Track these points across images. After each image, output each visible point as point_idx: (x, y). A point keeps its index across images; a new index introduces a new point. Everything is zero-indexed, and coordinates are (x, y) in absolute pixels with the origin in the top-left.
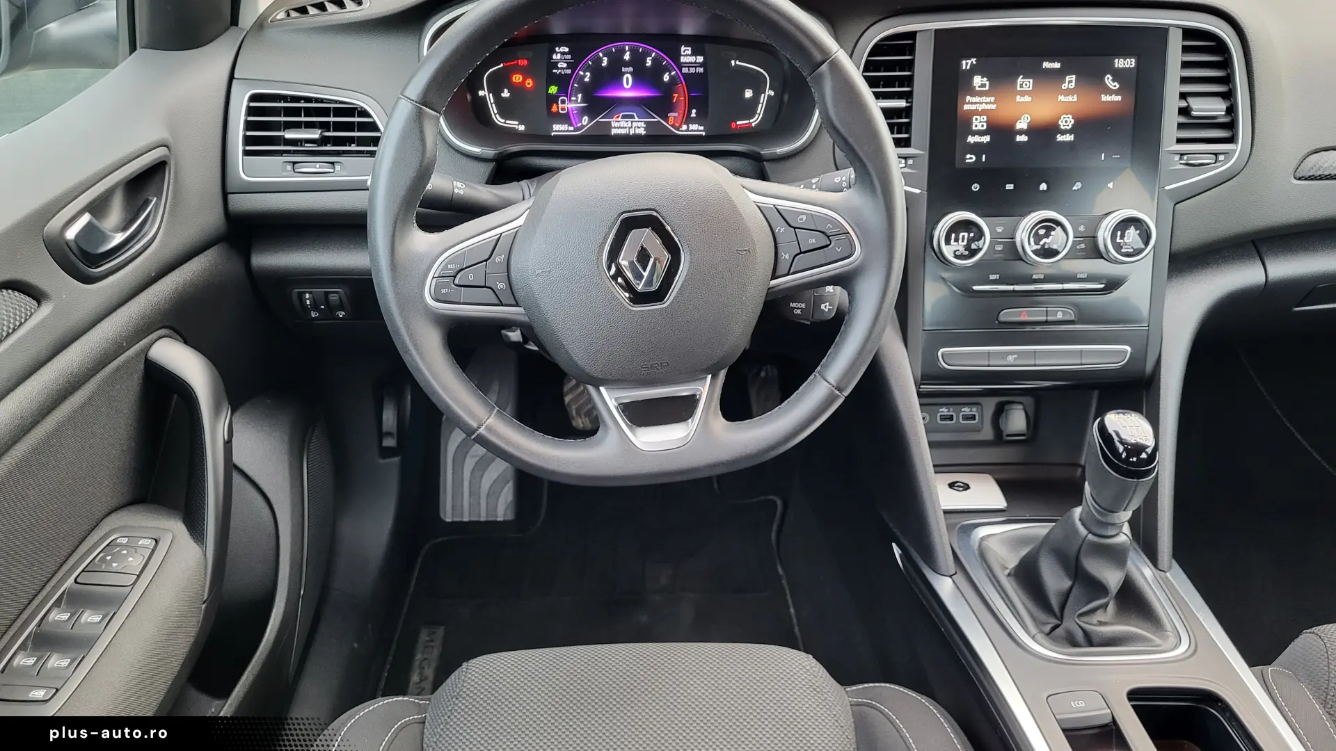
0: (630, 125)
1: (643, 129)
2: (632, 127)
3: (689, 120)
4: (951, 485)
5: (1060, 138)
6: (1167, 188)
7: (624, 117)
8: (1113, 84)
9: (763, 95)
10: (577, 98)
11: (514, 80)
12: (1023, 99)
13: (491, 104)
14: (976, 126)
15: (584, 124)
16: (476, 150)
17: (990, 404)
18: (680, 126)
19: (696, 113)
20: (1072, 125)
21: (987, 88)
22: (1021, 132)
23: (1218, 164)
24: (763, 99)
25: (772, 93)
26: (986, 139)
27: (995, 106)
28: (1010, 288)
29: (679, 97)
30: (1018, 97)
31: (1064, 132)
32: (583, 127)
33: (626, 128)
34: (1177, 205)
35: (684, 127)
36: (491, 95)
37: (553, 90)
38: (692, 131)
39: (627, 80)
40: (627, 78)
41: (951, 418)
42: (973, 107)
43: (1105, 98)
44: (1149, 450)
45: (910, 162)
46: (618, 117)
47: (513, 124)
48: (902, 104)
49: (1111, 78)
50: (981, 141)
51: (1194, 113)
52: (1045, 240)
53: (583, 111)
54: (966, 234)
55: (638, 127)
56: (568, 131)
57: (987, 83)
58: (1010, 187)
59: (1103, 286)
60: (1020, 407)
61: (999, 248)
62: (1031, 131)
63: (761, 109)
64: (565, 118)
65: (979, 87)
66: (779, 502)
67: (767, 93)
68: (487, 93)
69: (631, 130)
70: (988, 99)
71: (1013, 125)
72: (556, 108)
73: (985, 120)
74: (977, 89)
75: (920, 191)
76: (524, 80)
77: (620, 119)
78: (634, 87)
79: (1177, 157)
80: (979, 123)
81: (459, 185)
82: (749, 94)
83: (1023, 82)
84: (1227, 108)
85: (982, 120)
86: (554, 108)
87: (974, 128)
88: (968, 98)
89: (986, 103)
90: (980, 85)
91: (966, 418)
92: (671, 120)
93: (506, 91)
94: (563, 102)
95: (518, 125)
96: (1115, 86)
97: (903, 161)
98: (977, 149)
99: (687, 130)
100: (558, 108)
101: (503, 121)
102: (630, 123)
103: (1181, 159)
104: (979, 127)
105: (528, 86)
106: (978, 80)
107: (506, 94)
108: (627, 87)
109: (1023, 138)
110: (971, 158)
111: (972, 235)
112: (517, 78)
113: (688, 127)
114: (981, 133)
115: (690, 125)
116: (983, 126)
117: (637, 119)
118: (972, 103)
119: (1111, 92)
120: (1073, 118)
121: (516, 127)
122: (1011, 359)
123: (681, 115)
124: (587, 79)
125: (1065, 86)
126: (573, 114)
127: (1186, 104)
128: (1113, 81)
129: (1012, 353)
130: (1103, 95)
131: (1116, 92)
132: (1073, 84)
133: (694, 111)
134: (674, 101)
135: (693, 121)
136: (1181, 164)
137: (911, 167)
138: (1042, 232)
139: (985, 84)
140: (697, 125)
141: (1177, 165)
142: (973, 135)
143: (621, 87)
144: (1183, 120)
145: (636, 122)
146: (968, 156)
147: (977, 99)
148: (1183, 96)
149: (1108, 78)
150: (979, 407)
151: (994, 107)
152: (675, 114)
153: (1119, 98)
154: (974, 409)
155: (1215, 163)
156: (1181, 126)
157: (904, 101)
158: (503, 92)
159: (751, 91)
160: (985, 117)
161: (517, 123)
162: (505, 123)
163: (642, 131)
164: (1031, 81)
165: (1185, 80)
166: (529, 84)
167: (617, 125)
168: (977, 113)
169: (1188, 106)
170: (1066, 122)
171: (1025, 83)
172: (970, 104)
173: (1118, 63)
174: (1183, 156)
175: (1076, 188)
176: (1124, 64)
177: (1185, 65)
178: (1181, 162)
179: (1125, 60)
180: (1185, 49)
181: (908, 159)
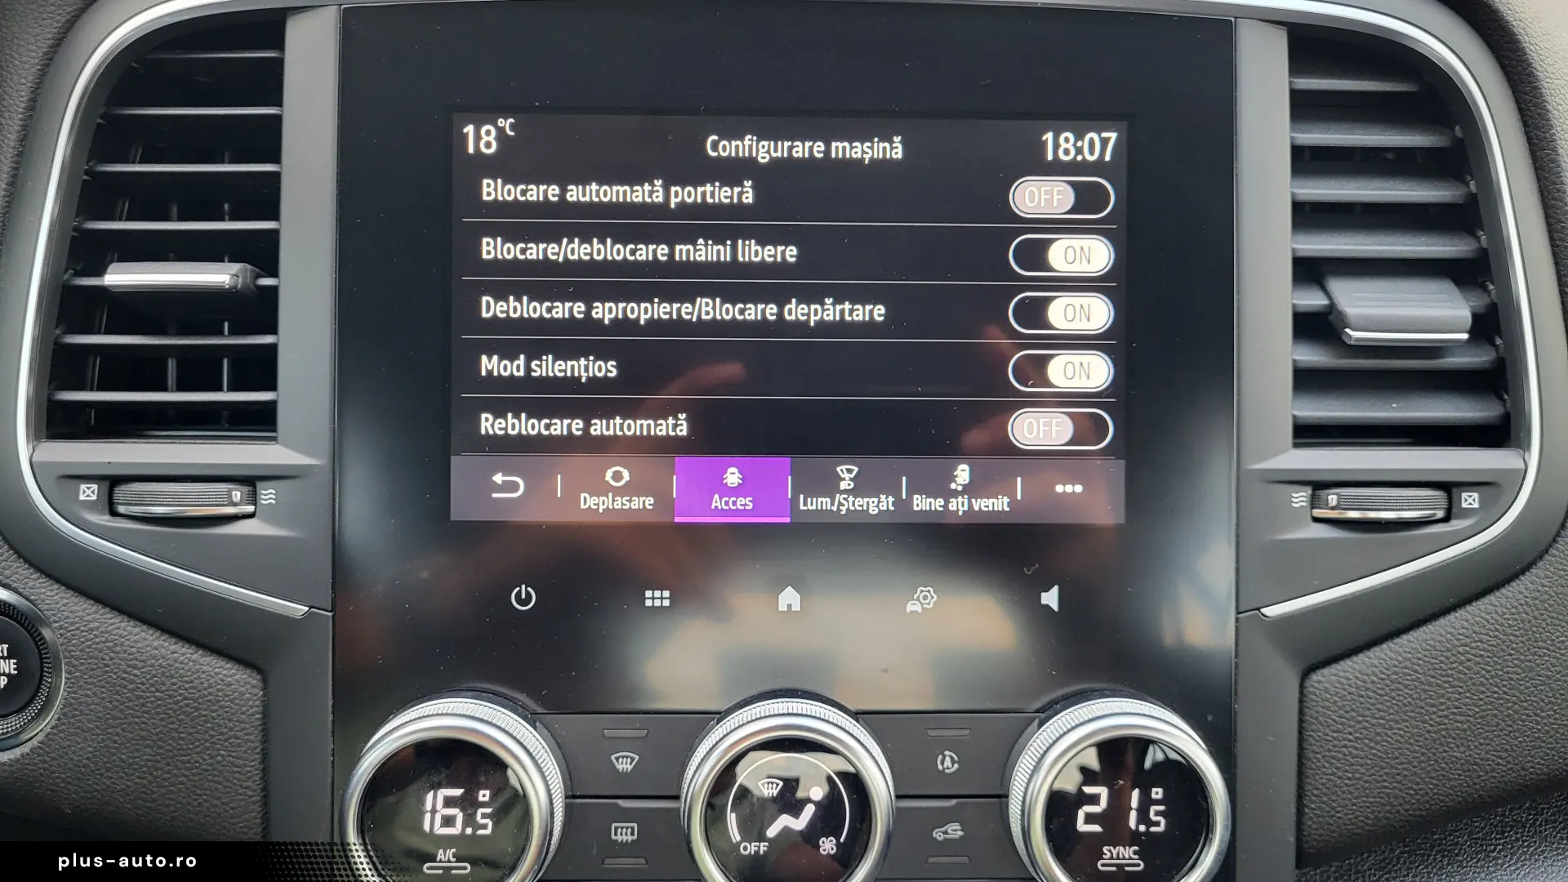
6: (1271, 611)
23: (1456, 525)
34: (1315, 677)
48: (218, 276)
51: (1356, 334)
75: (307, 608)
79: (1300, 498)
84: (1476, 317)
97: (241, 493)
103: (1314, 503)
110: (512, 487)
127: (1325, 302)
136: (1316, 520)
137: (273, 514)
141: (1302, 525)
144: (1313, 356)
146: (499, 478)
148: (1309, 271)
155: (1446, 519)
156: (1306, 380)
165: (1307, 215)
169: (1332, 308)
173: (1056, 146)
174: (1322, 493)
175: (918, 608)
176: (1079, 151)
177: (1306, 161)
178: (1318, 513)
179: (1079, 136)
180: (1304, 107)
181: (259, 485)
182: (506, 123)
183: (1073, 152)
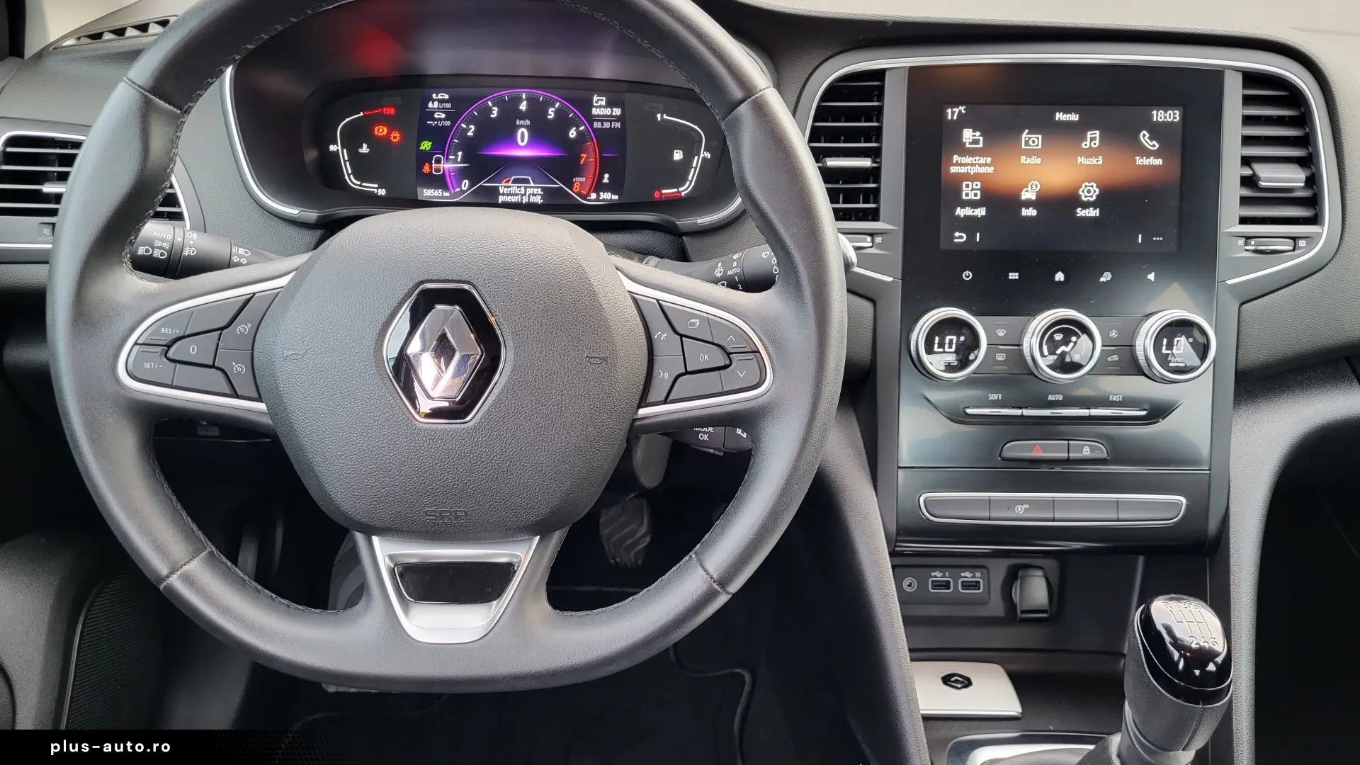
0: (523, 192)
1: (540, 197)
2: (525, 194)
3: (599, 187)
4: (947, 680)
5: (1081, 213)
6: (1229, 282)
7: (516, 181)
8: (1151, 144)
9: (696, 157)
10: (457, 156)
11: (376, 132)
12: (1029, 161)
13: (345, 162)
14: (967, 195)
15: (463, 188)
16: (293, 211)
17: (999, 569)
18: (588, 194)
19: (608, 179)
20: (1097, 196)
21: (981, 145)
22: (1028, 204)
23: (1297, 252)
24: (697, 162)
25: (708, 155)
26: (981, 212)
27: (993, 168)
28: (1018, 412)
29: (588, 158)
30: (1023, 159)
31: (1086, 205)
32: (462, 192)
33: (517, 195)
34: (1244, 306)
35: (593, 196)
36: (345, 150)
37: (426, 145)
38: (604, 200)
39: (523, 135)
40: (523, 133)
41: (947, 585)
42: (963, 170)
43: (1140, 161)
44: (1219, 660)
45: (879, 240)
46: (508, 182)
47: (372, 187)
48: (866, 163)
49: (1148, 135)
50: (975, 214)
51: (1263, 184)
52: (1063, 348)
53: (462, 174)
54: (954, 338)
55: (534, 195)
56: (443, 197)
57: (981, 138)
58: (1014, 276)
59: (1144, 413)
60: (1040, 573)
61: (1001, 357)
62: (1042, 202)
63: (693, 175)
64: (439, 181)
65: (970, 143)
66: (747, 677)
67: (702, 155)
68: (340, 148)
69: (524, 197)
70: (983, 160)
71: (1019, 195)
72: (428, 168)
73: (979, 187)
74: (968, 146)
75: (892, 279)
76: (389, 133)
77: (510, 184)
78: (530, 145)
79: (1242, 241)
80: (970, 191)
81: (241, 251)
82: (678, 156)
83: (1030, 138)
84: (1307, 178)
85: (975, 187)
86: (426, 168)
87: (964, 197)
88: (956, 158)
89: (980, 165)
90: (971, 140)
91: (967, 585)
92: (576, 187)
93: (365, 146)
94: (438, 161)
95: (377, 188)
96: (1154, 146)
97: (869, 239)
98: (969, 224)
99: (598, 199)
100: (431, 168)
101: (359, 183)
102: (523, 188)
103: (1246, 244)
104: (971, 197)
105: (395, 140)
106: (968, 135)
107: (365, 149)
108: (522, 145)
109: (1030, 212)
110: (961, 237)
111: (962, 338)
112: (381, 131)
113: (598, 195)
114: (974, 204)
115: (601, 193)
116: (976, 195)
117: (532, 184)
118: (961, 165)
119: (1148, 153)
120: (1097, 187)
121: (376, 191)
122: (1020, 510)
123: (591, 180)
124: (470, 134)
125: (1086, 145)
126: (450, 176)
127: (1251, 172)
128: (1151, 138)
129: (1022, 502)
130: (1137, 158)
131: (1156, 154)
132: (1097, 142)
133: (607, 176)
134: (582, 163)
135: (605, 188)
136: (1247, 250)
137: (879, 246)
138: (1058, 337)
139: (979, 139)
140: (609, 194)
141: (1242, 252)
142: (963, 207)
143: (514, 145)
144: (1247, 193)
145: (531, 187)
146: (957, 234)
147: (968, 160)
148: (1246, 161)
149: (1144, 135)
150: (985, 571)
151: (991, 170)
152: (583, 179)
153: (1159, 162)
154: (978, 574)
155: (1293, 250)
156: (1244, 201)
157: (870, 159)
158: (362, 148)
159: (681, 152)
160: (979, 183)
161: (376, 186)
162: (361, 186)
163: (538, 200)
164: (1040, 136)
165: (1247, 141)
166: (395, 137)
167: (506, 191)
168: (967, 177)
169: (1254, 174)
170: (1089, 192)
171: (1032, 140)
172: (959, 165)
173: (1157, 116)
174: (1249, 241)
175: (1105, 280)
176: (1165, 117)
177: (1248, 120)
178: (1247, 248)
179: (1166, 112)
180: (1247, 100)
181: (875, 236)
182: (962, 108)
183: (1163, 118)
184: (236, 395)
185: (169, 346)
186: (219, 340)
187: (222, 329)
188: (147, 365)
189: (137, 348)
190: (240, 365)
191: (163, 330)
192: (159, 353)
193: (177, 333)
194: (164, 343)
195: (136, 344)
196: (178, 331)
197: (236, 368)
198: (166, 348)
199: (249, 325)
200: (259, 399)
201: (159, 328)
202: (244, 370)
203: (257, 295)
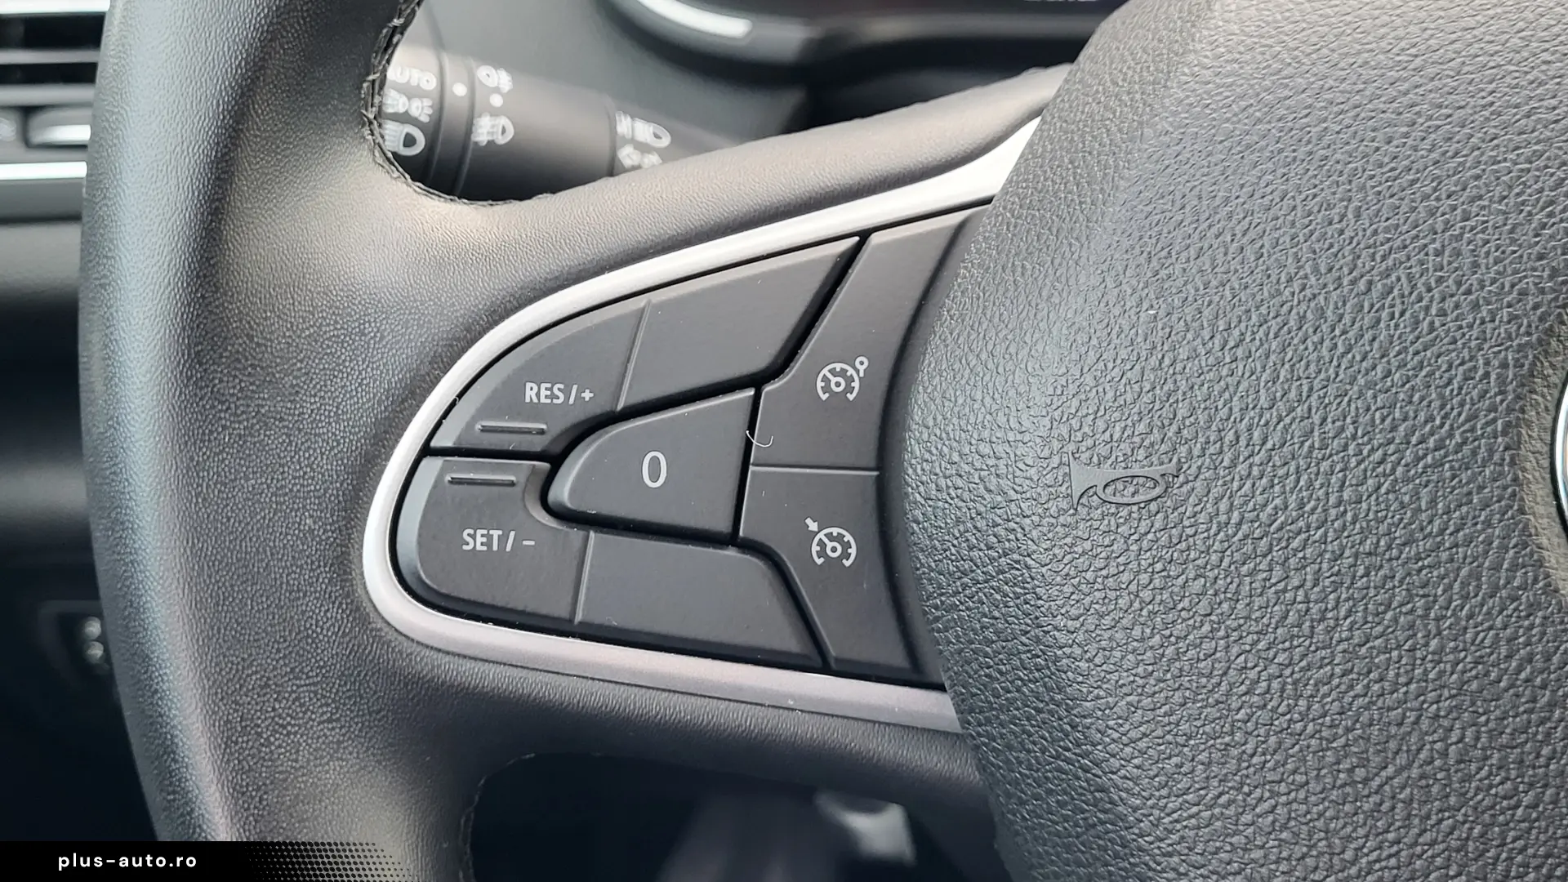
184: (820, 662)
185: (556, 459)
186: (752, 427)
187: (757, 381)
188: (475, 540)
189: (431, 467)
190: (835, 531)
191: (530, 393)
192: (518, 489)
193: (586, 399)
194: (537, 444)
195: (427, 451)
196: (587, 395)
197: (821, 543)
198: (546, 466)
199: (862, 364)
200: (915, 676)
201: (515, 386)
202: (853, 551)
203: (876, 239)
